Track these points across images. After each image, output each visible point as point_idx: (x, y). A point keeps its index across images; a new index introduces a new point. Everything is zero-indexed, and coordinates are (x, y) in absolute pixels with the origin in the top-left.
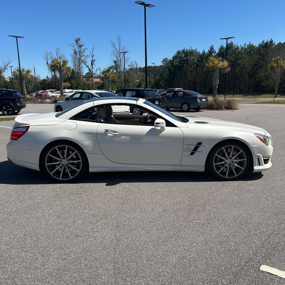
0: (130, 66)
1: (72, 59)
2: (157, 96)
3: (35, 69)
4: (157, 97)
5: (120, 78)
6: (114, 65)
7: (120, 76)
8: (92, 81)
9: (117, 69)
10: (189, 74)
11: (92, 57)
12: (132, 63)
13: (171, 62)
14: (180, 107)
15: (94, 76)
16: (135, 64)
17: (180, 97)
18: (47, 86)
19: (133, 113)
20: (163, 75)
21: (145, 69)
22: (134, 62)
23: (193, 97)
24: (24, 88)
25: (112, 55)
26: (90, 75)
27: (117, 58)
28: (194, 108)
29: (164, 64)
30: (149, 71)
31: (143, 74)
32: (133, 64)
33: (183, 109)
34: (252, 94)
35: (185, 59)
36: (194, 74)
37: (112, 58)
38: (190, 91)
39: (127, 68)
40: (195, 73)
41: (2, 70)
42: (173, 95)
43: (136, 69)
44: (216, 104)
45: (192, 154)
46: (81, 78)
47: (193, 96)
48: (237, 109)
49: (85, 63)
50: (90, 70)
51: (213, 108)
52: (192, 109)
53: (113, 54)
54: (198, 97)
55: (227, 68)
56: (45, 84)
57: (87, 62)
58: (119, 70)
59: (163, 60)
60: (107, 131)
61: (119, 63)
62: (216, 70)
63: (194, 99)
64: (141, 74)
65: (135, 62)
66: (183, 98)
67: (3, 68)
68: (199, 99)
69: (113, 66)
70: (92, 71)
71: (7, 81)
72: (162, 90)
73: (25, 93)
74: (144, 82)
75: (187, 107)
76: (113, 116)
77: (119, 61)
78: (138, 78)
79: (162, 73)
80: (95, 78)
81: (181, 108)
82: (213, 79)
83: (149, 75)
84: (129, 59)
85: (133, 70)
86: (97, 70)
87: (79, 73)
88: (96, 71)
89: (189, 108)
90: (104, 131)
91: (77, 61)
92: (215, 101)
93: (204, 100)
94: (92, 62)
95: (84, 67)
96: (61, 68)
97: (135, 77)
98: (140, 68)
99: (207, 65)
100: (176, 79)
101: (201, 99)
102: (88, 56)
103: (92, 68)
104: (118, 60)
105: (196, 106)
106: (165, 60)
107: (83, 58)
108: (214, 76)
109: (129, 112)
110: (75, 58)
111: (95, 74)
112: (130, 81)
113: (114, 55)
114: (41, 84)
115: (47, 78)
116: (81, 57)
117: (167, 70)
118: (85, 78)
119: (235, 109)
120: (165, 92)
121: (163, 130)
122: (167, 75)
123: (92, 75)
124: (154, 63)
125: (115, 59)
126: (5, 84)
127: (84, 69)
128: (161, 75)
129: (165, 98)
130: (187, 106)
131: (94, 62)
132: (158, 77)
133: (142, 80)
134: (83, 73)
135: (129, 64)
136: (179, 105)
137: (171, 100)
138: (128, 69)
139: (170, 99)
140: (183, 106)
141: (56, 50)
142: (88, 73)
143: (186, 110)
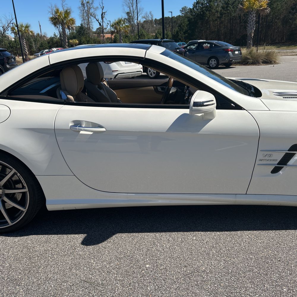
0: (144, 17)
1: (80, 13)
2: (178, 48)
3: (40, 26)
4: (178, 50)
5: (133, 32)
6: (127, 17)
7: (133, 30)
8: (103, 37)
9: (130, 22)
10: (212, 24)
11: (102, 9)
12: (147, 14)
13: (191, 10)
14: (207, 62)
15: (105, 31)
16: (150, 15)
17: (206, 50)
18: (54, 44)
19: (147, 73)
20: (182, 26)
21: (161, 21)
22: (148, 13)
23: (224, 50)
24: (25, 47)
25: (123, 6)
26: (101, 30)
27: (130, 8)
28: (224, 64)
29: (182, 14)
30: (166, 23)
31: (159, 26)
32: (147, 16)
33: (211, 65)
34: (287, 44)
35: (207, 5)
36: (217, 24)
37: (124, 9)
38: (219, 41)
39: (141, 20)
40: (219, 23)
41: (5, 28)
42: (197, 48)
43: (152, 21)
44: (252, 57)
45: (276, 170)
46: (91, 33)
47: (223, 47)
48: (278, 63)
49: (95, 17)
50: (100, 24)
51: (248, 63)
52: (221, 64)
53: (124, 4)
54: (230, 49)
55: (266, 9)
56: (52, 42)
57: (97, 15)
58: (132, 22)
59: (181, 9)
60: (77, 124)
61: (132, 14)
62: (252, 12)
63: (225, 51)
64: (157, 27)
65: (150, 13)
66: (210, 51)
67: (6, 25)
68: (231, 51)
69: (126, 19)
70: (103, 25)
71: (11, 41)
72: (181, 43)
73: (27, 53)
74: (160, 35)
75: (216, 63)
76: (105, 83)
77: (132, 12)
78: (154, 32)
79: (181, 24)
80: (107, 33)
81: (208, 64)
82: (248, 25)
83: (166, 27)
84: (143, 9)
85: (148, 23)
86: (108, 23)
87: (89, 29)
88: (107, 26)
89: (218, 64)
90: (71, 124)
91: (85, 15)
92: (250, 53)
93: (237, 52)
94: (102, 15)
95: (93, 21)
96: (63, 21)
97: (150, 30)
98: (156, 19)
99: (241, 6)
100: (196, 30)
101: (233, 51)
102: (97, 8)
103: (103, 21)
104: (130, 11)
105: (227, 61)
106: (184, 9)
107: (92, 11)
108: (249, 20)
109: (141, 72)
110: (83, 11)
111: (106, 29)
112: (144, 35)
113: (126, 5)
114: (49, 43)
115: (55, 35)
116: (89, 9)
117: (186, 20)
118: (95, 34)
119: (275, 63)
120: (185, 45)
121: (208, 117)
122: (187, 26)
123: (103, 30)
124: (172, 12)
125: (127, 10)
126: (9, 44)
127: (93, 24)
128: (180, 26)
129: (187, 51)
130: (216, 61)
131: (104, 15)
132: (177, 29)
133: (158, 32)
134: (93, 28)
135: (143, 15)
136: (205, 60)
137: (195, 54)
138: (142, 22)
139: (193, 53)
140: (211, 61)
141: (62, 2)
142: (99, 28)
143: (214, 66)
